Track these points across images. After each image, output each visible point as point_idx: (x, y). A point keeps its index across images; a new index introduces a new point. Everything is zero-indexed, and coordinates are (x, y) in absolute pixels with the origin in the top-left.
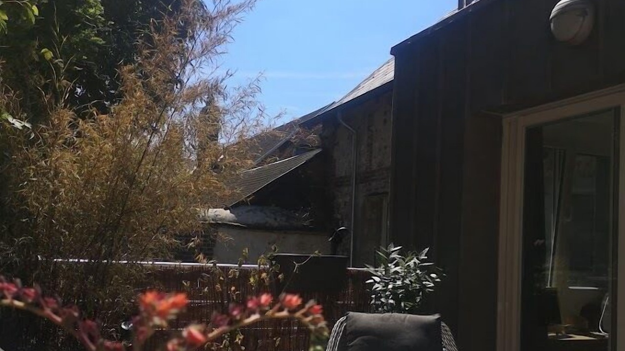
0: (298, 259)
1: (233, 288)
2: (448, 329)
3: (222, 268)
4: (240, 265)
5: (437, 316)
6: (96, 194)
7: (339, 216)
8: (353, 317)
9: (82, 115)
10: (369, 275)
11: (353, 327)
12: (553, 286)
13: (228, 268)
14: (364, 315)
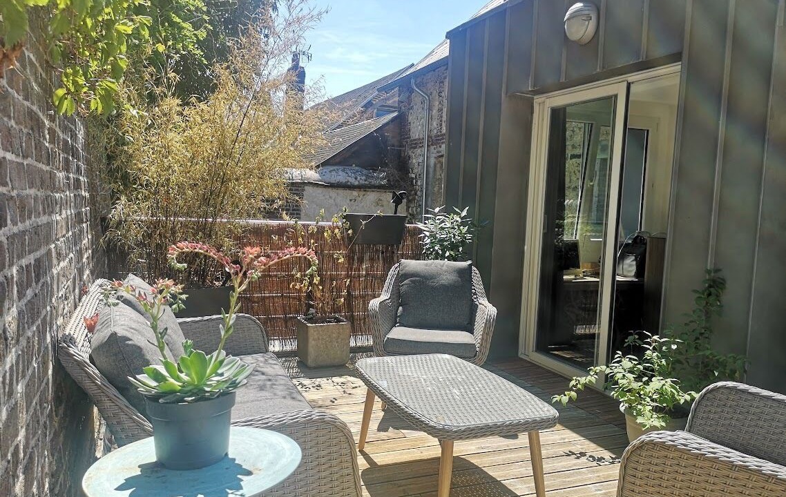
0: (365, 217)
1: (312, 241)
2: (477, 272)
3: (303, 225)
4: (317, 223)
5: (469, 262)
6: (200, 169)
7: (413, 176)
8: (404, 263)
9: (185, 103)
10: (421, 231)
11: (404, 272)
12: (577, 238)
13: (309, 225)
14: (413, 262)
